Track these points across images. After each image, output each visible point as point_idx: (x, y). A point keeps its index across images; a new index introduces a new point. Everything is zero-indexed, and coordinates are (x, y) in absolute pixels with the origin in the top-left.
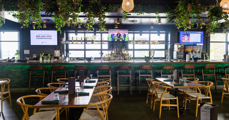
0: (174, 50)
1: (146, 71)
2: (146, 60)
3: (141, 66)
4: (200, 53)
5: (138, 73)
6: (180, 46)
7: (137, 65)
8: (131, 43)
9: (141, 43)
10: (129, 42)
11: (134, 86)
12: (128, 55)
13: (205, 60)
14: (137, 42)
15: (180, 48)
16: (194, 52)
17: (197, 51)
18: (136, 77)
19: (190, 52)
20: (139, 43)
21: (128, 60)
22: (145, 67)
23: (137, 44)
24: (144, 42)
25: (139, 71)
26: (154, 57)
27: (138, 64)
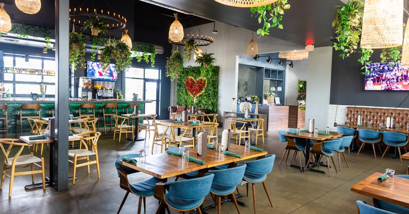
0: (80, 85)
1: (32, 112)
2: (32, 97)
3: (22, 105)
4: (113, 91)
5: (19, 115)
6: (86, 81)
7: (17, 105)
8: (8, 71)
9: (27, 73)
10: (6, 69)
11: (13, 133)
12: (4, 90)
13: (118, 99)
14: (20, 70)
15: (87, 84)
16: (104, 89)
17: (109, 88)
18: (16, 121)
19: (100, 89)
20: (24, 72)
21: (3, 97)
22: (30, 106)
23: (19, 73)
24: (33, 72)
25: (21, 112)
26: (46, 94)
27: (19, 103)
